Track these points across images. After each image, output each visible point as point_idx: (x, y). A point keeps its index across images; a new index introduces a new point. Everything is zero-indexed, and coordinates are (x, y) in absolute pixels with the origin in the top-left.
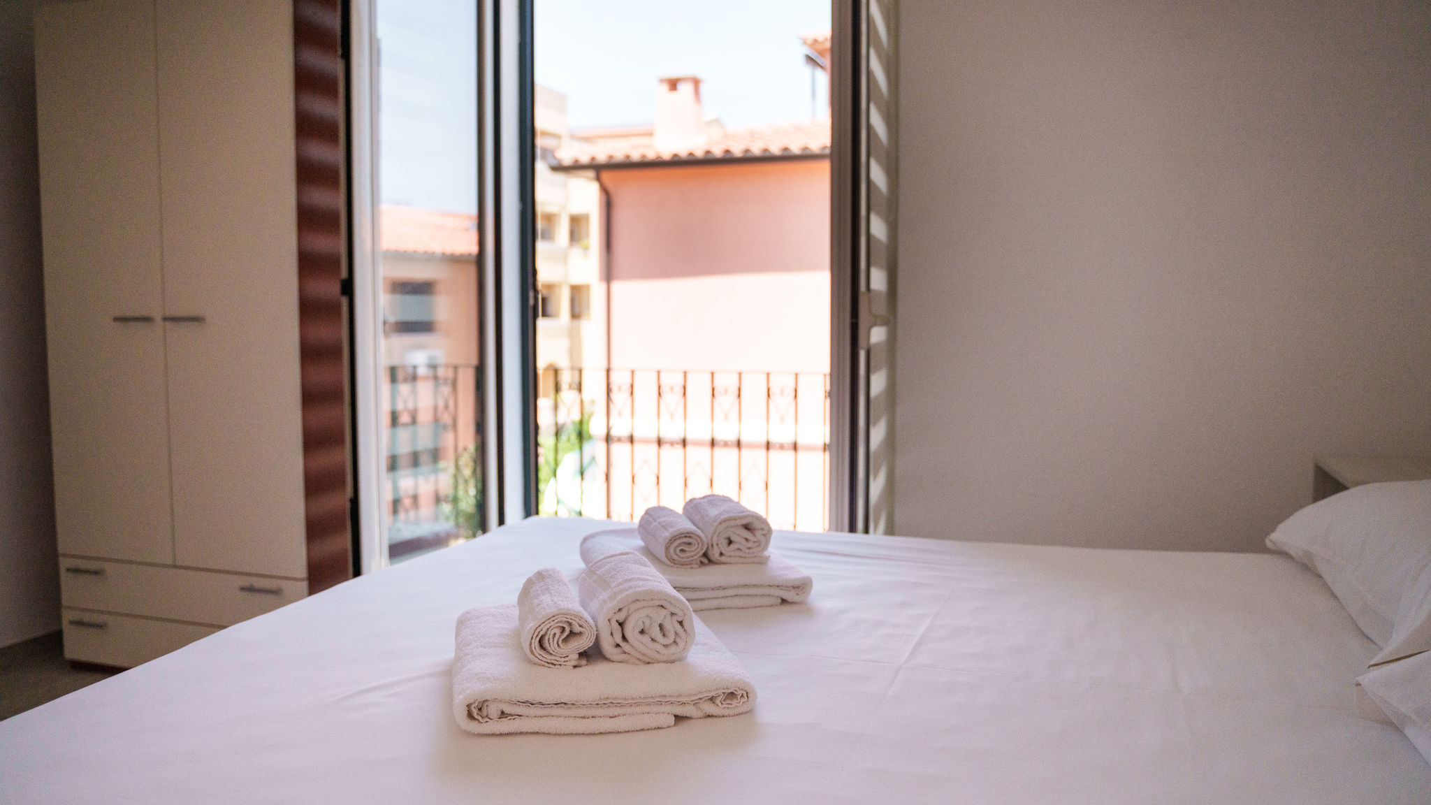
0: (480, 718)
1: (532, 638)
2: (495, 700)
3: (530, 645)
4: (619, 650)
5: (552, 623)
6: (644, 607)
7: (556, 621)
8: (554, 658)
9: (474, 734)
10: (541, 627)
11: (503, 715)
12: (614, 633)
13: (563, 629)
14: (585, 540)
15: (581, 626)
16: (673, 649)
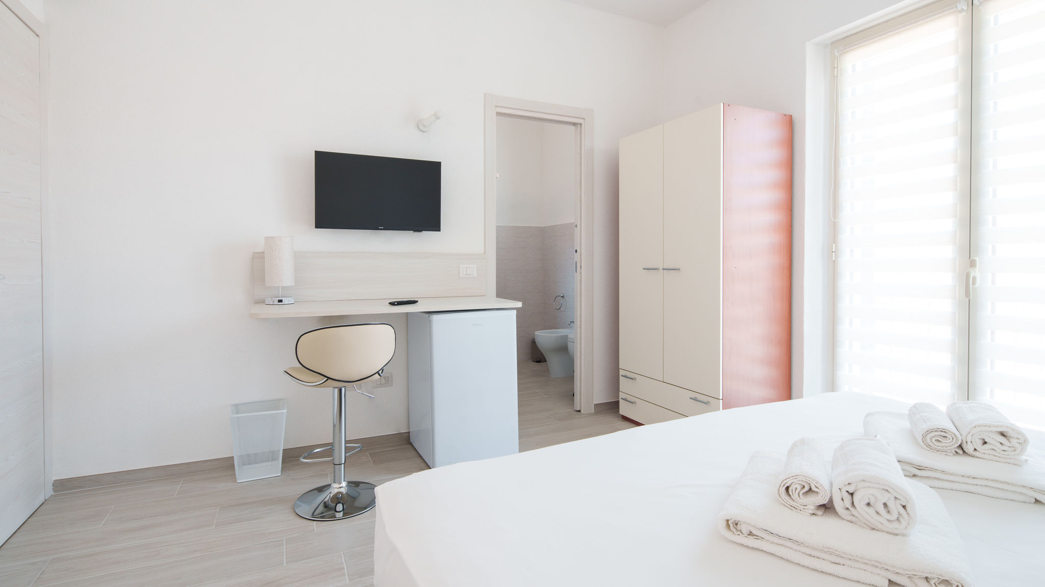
0: (734, 530)
1: (780, 486)
2: (744, 523)
3: (779, 490)
4: (847, 512)
5: (795, 480)
6: (869, 487)
7: (798, 479)
8: (795, 504)
9: (729, 540)
10: (787, 480)
11: (751, 534)
12: (844, 499)
13: (804, 487)
14: (868, 415)
15: (816, 487)
16: (896, 525)
